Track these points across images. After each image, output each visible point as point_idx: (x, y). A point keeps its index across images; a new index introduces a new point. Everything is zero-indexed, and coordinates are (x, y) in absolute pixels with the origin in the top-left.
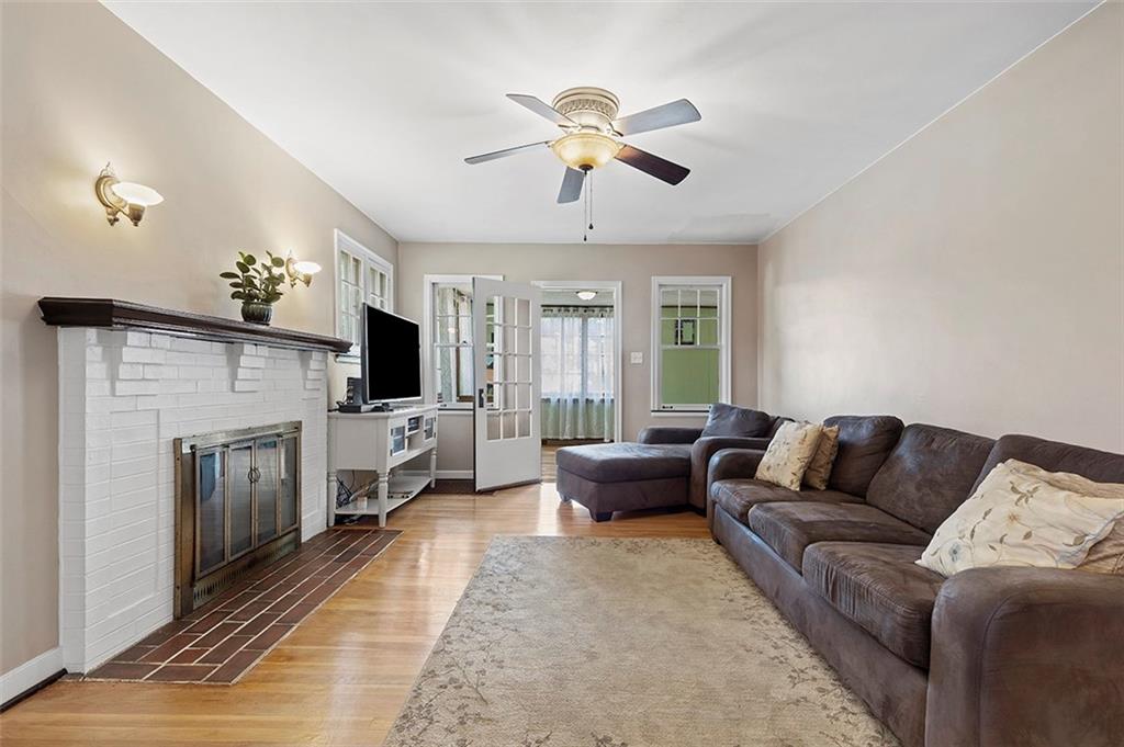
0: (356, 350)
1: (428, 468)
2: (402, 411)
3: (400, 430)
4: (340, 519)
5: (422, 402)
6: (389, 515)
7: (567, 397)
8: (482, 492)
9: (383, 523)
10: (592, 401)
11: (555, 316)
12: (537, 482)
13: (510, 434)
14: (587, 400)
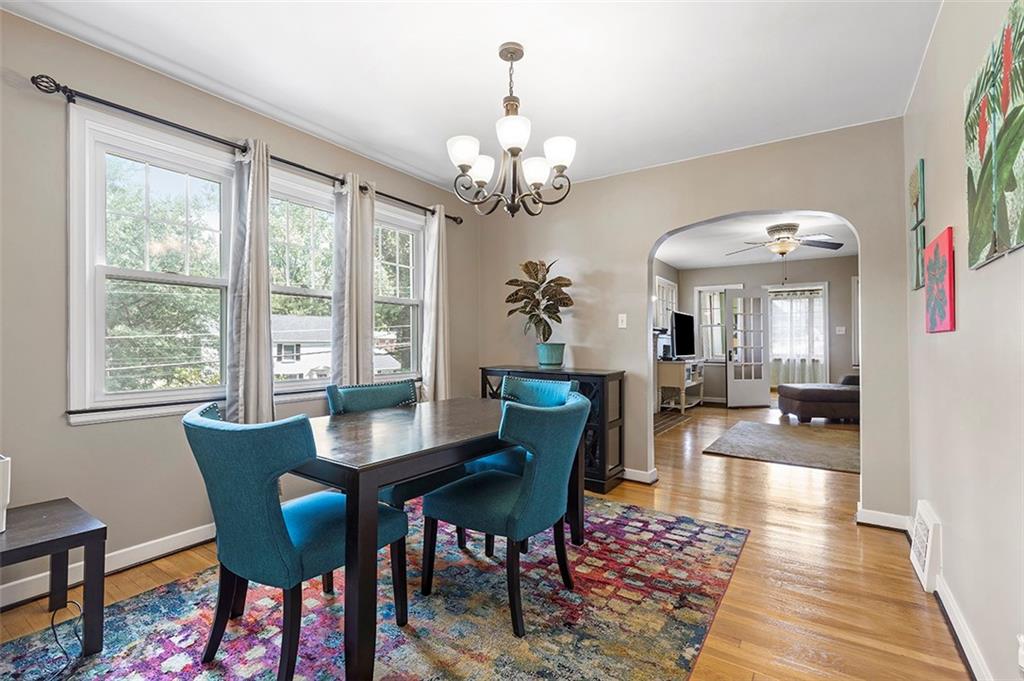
0: (669, 332)
1: (698, 394)
2: (690, 361)
3: (688, 370)
4: (663, 409)
5: (694, 358)
6: (686, 409)
7: (795, 357)
8: (731, 408)
9: (683, 412)
10: (817, 361)
11: (786, 299)
12: (768, 407)
13: (748, 376)
14: (813, 360)
